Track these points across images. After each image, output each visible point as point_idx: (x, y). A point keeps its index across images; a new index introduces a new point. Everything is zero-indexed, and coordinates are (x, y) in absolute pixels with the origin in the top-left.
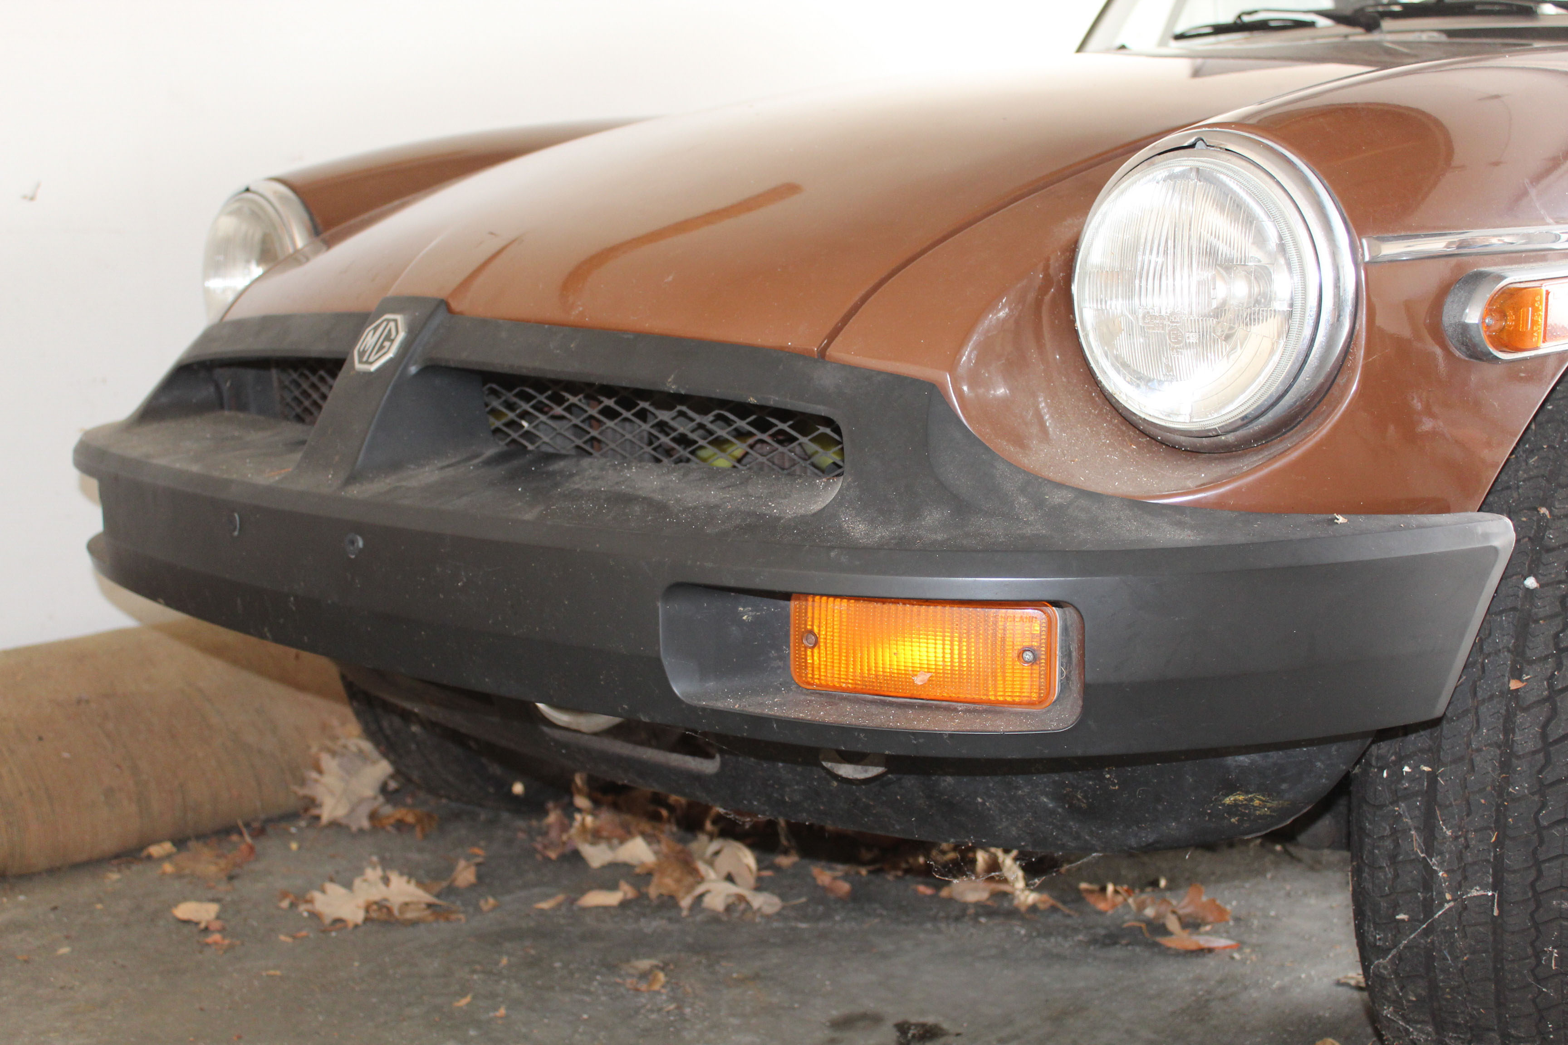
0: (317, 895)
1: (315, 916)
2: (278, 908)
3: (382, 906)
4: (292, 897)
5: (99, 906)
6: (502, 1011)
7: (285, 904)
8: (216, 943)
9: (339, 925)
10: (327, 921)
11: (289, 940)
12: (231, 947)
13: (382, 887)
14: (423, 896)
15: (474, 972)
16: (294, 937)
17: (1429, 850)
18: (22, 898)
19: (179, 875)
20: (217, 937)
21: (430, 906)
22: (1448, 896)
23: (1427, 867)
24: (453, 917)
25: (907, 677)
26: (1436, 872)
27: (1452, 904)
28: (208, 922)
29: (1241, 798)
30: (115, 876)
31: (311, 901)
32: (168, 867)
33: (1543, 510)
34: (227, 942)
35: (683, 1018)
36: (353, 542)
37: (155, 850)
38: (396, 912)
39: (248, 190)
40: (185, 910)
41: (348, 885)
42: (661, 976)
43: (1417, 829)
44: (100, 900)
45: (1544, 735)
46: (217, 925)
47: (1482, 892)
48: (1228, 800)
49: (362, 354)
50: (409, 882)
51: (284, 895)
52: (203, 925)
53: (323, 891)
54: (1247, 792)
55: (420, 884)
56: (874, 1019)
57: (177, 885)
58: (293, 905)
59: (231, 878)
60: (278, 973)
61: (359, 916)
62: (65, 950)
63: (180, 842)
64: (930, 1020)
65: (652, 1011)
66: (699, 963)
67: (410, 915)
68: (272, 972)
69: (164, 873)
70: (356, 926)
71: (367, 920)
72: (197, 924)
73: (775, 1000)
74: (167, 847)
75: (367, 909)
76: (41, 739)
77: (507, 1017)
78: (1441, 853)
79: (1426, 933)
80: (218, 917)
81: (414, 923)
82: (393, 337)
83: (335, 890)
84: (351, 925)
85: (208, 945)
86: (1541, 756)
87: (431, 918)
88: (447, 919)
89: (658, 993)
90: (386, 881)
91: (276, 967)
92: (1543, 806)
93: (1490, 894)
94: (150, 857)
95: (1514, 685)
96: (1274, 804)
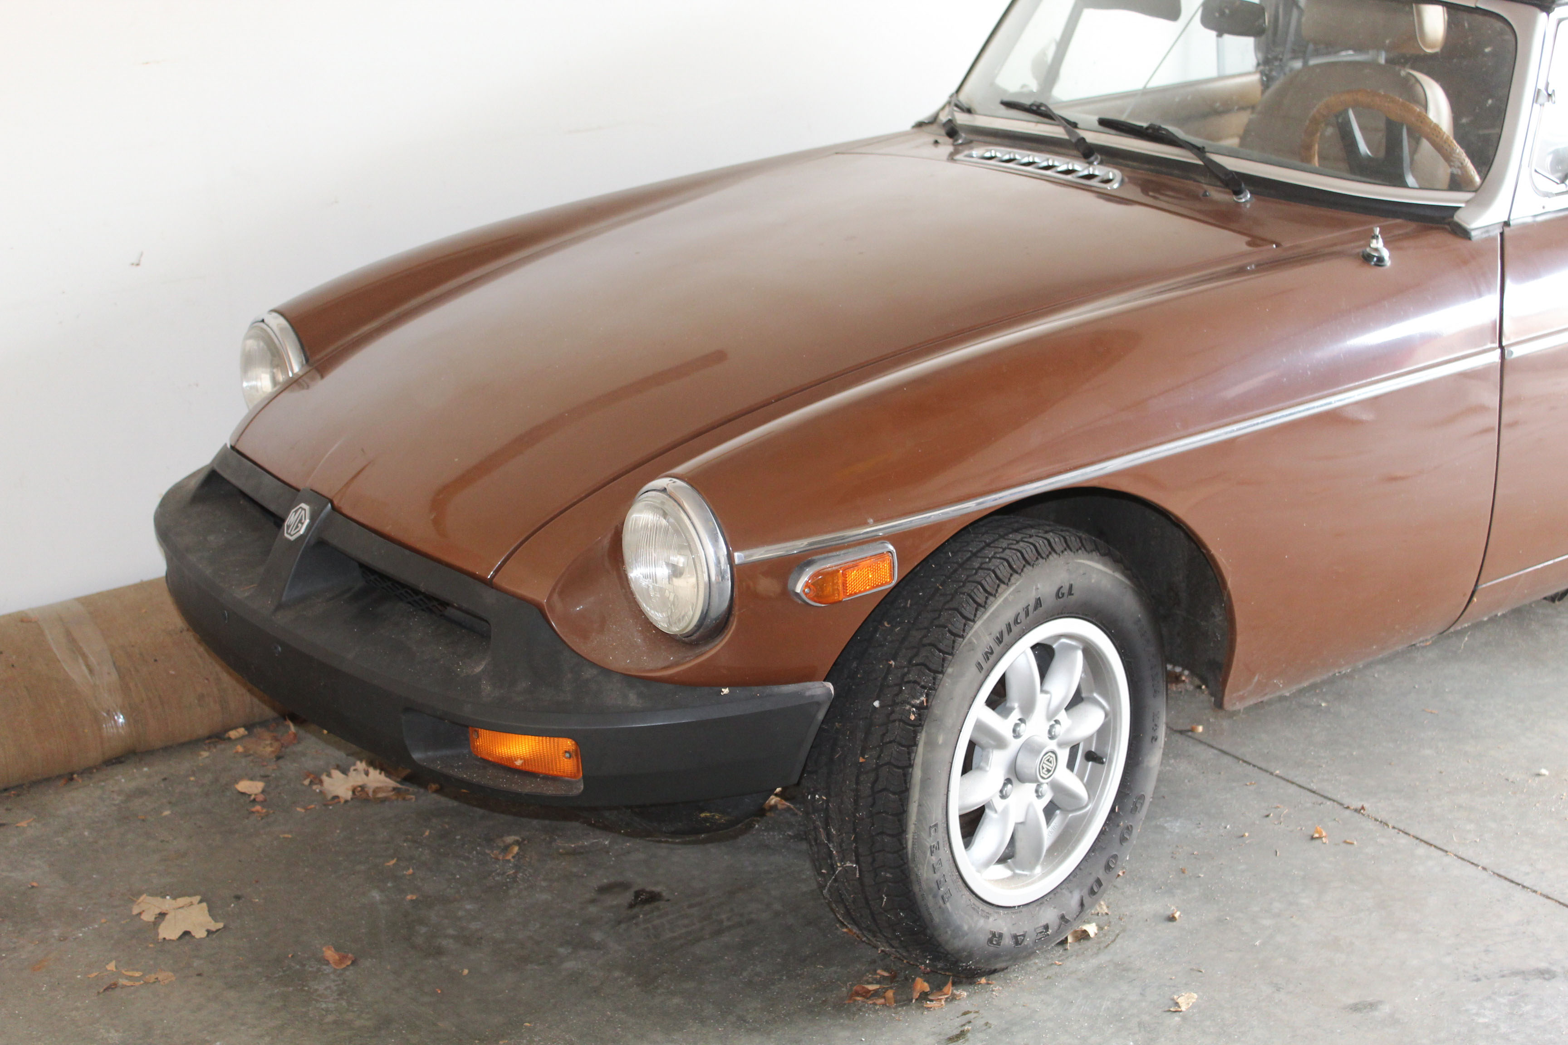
0: (324, 778)
1: (321, 792)
2: (303, 785)
3: (363, 787)
4: (312, 776)
5: (192, 778)
6: (411, 871)
7: (307, 782)
8: (258, 812)
9: (336, 800)
10: (329, 797)
11: (303, 811)
12: (267, 815)
13: (364, 776)
14: (390, 783)
15: (405, 841)
16: (306, 809)
17: (829, 840)
18: (146, 769)
19: (246, 754)
20: (258, 808)
21: (394, 789)
22: (839, 865)
23: (829, 848)
24: (408, 797)
25: (511, 759)
26: (833, 852)
27: (841, 868)
28: (256, 795)
29: (708, 814)
30: (205, 754)
31: (321, 782)
32: (240, 749)
33: (892, 662)
34: (264, 811)
35: (514, 879)
36: (276, 648)
37: (233, 734)
38: (371, 794)
39: (263, 321)
40: (244, 786)
41: (345, 771)
42: (516, 849)
43: (823, 828)
44: (194, 774)
45: (872, 788)
46: (260, 798)
47: (851, 865)
48: (703, 815)
49: (288, 527)
50: (380, 773)
51: (308, 776)
52: (253, 797)
53: (329, 775)
54: (711, 812)
55: (389, 774)
56: (624, 886)
57: (244, 762)
58: (311, 783)
59: (279, 758)
60: (290, 836)
61: (349, 795)
62: (167, 813)
63: (249, 727)
64: (657, 889)
65: (498, 874)
66: (545, 840)
67: (381, 795)
68: (286, 836)
69: (237, 752)
70: (346, 801)
71: (352, 799)
72: (250, 795)
73: (575, 870)
74: (242, 731)
75: (354, 792)
76: (156, 660)
77: (414, 874)
78: (833, 842)
79: (835, 880)
80: (263, 792)
81: (383, 801)
82: (303, 521)
83: (336, 774)
84: (342, 801)
85: (253, 812)
86: (870, 799)
87: (394, 798)
88: (404, 799)
89: (509, 861)
90: (367, 774)
91: (290, 832)
92: (873, 825)
93: (854, 866)
94: (229, 739)
95: (861, 760)
96: (726, 818)
